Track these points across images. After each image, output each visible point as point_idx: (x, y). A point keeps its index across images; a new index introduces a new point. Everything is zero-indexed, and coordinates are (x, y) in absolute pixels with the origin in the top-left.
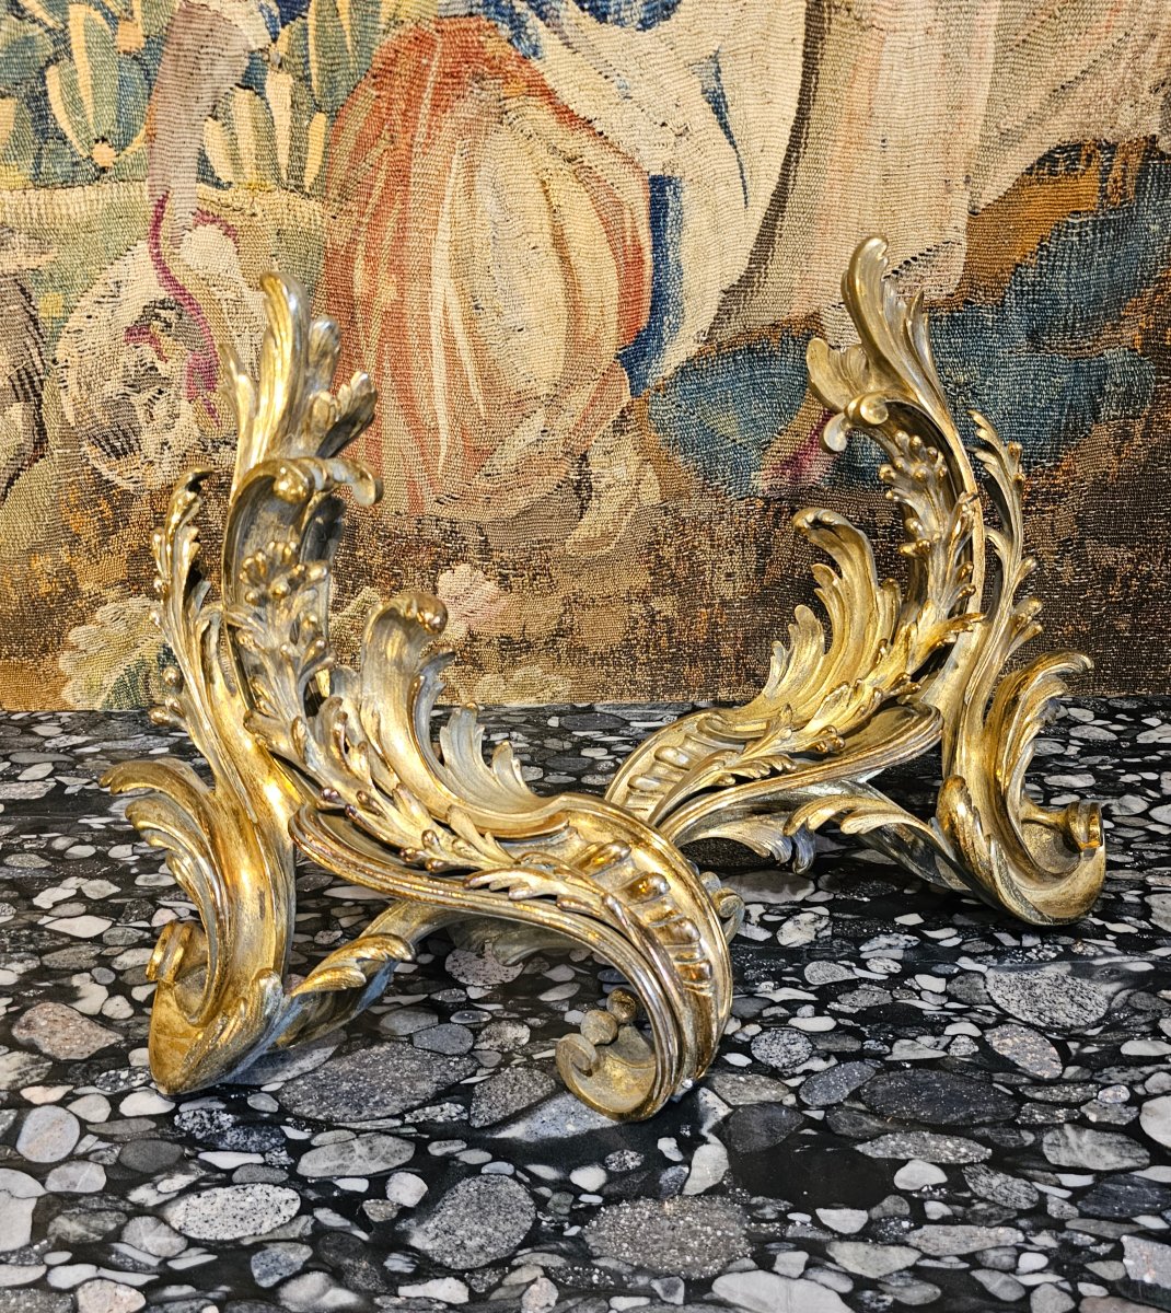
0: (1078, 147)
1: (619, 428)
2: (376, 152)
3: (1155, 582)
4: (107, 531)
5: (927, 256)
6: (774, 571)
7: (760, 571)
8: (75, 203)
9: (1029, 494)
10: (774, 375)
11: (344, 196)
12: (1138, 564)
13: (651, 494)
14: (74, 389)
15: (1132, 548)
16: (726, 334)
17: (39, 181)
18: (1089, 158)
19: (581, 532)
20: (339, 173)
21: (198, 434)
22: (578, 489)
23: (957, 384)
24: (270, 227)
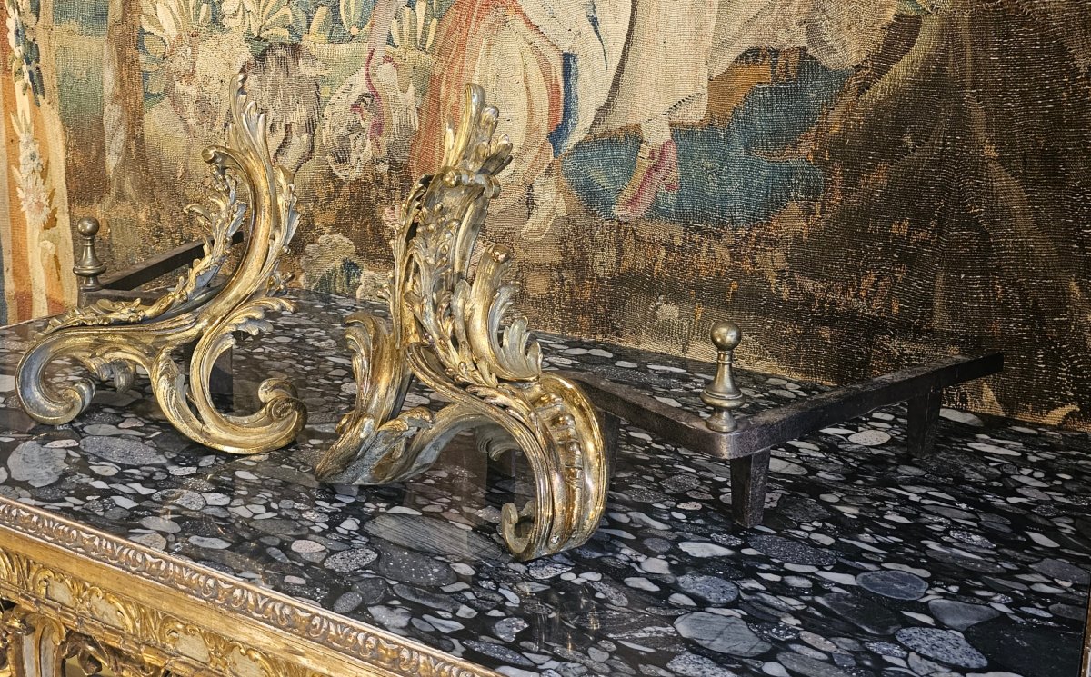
0: (758, 50)
1: (548, 173)
2: (454, 36)
3: (839, 307)
4: (330, 199)
5: (688, 100)
6: (625, 264)
7: (618, 263)
8: (341, 49)
9: (756, 238)
10: (622, 155)
11: (440, 54)
12: (827, 293)
13: (562, 212)
14: (328, 129)
15: (823, 282)
16: (598, 131)
17: (331, 40)
18: (764, 56)
19: (529, 226)
20: (439, 44)
21: (371, 155)
22: (527, 202)
23: (707, 168)
24: (411, 66)
